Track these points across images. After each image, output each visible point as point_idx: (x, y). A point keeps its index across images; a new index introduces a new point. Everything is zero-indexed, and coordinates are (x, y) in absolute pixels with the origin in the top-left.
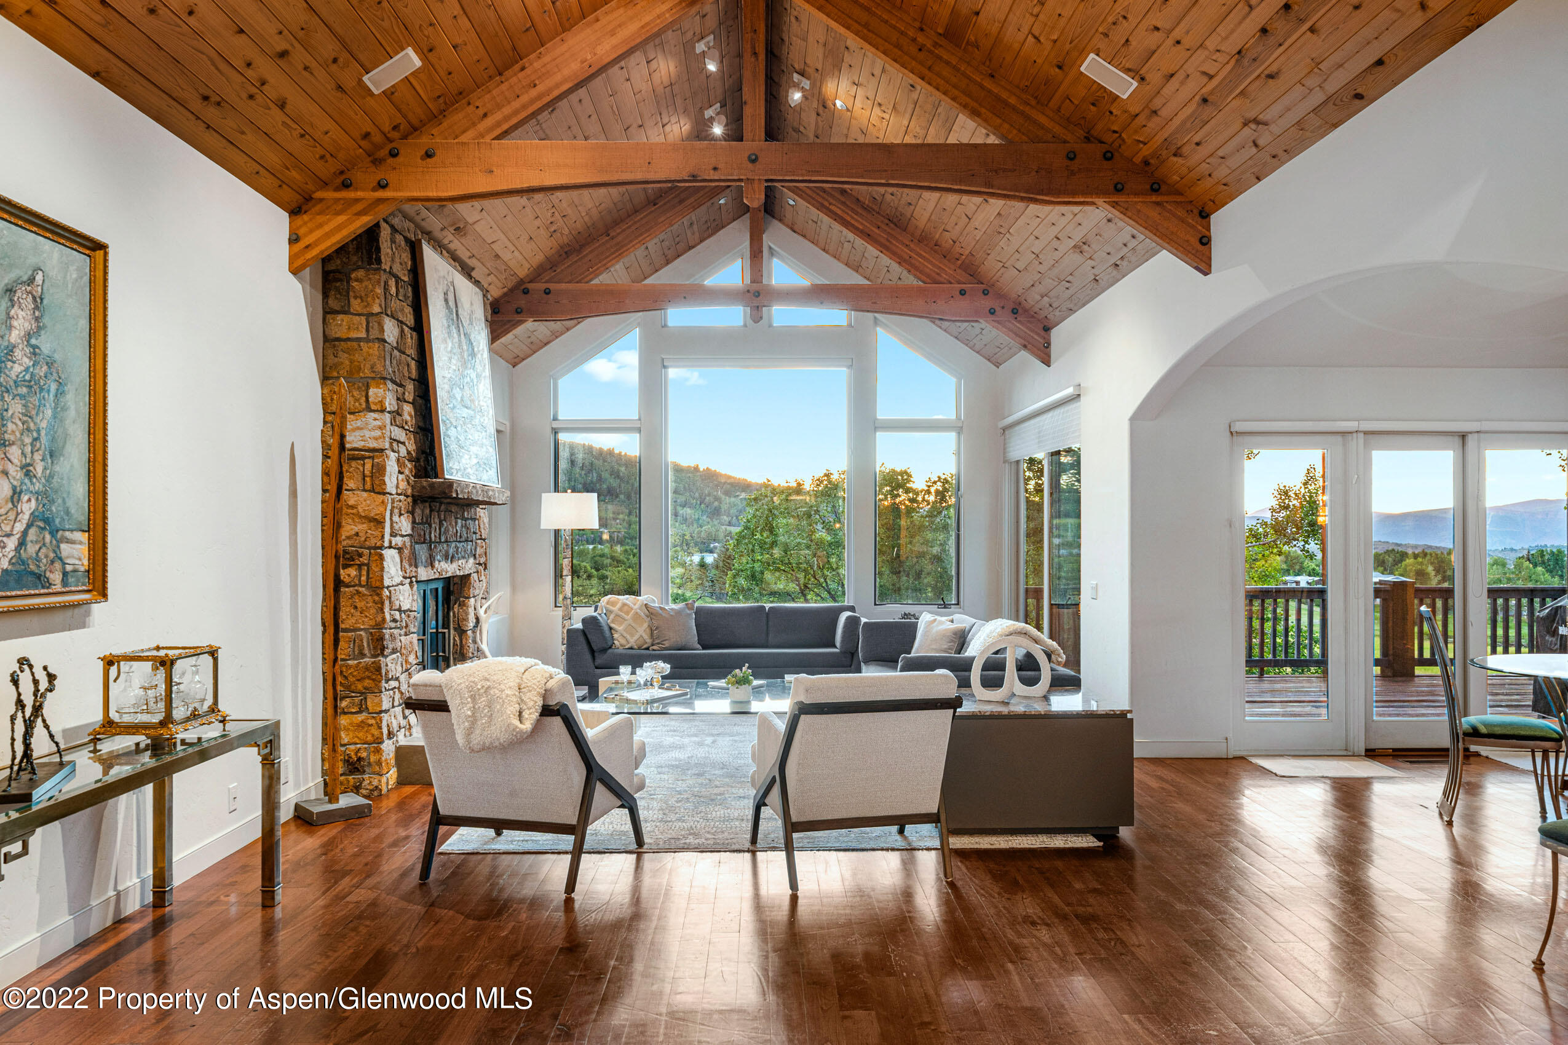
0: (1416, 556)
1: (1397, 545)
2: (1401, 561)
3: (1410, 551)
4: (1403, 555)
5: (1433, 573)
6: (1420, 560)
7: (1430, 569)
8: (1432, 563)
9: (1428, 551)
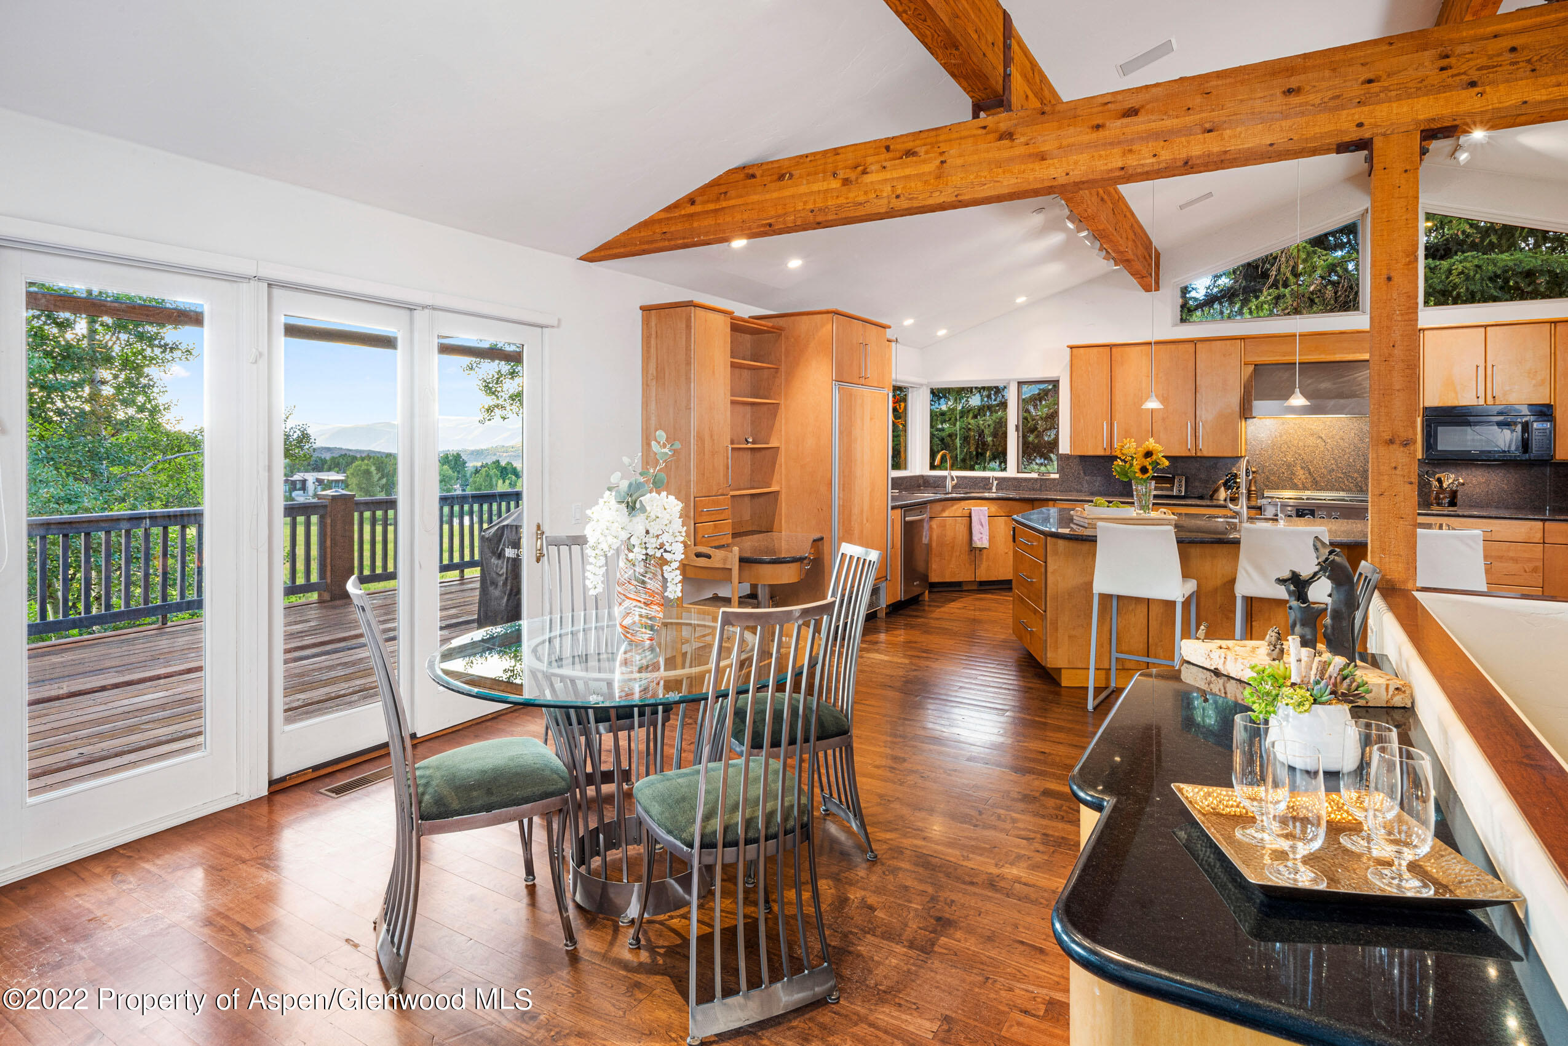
0: (363, 459)
1: (348, 450)
2: (352, 463)
3: (358, 456)
4: (354, 459)
5: (375, 472)
6: (366, 462)
7: (373, 469)
8: (374, 464)
9: (372, 455)
